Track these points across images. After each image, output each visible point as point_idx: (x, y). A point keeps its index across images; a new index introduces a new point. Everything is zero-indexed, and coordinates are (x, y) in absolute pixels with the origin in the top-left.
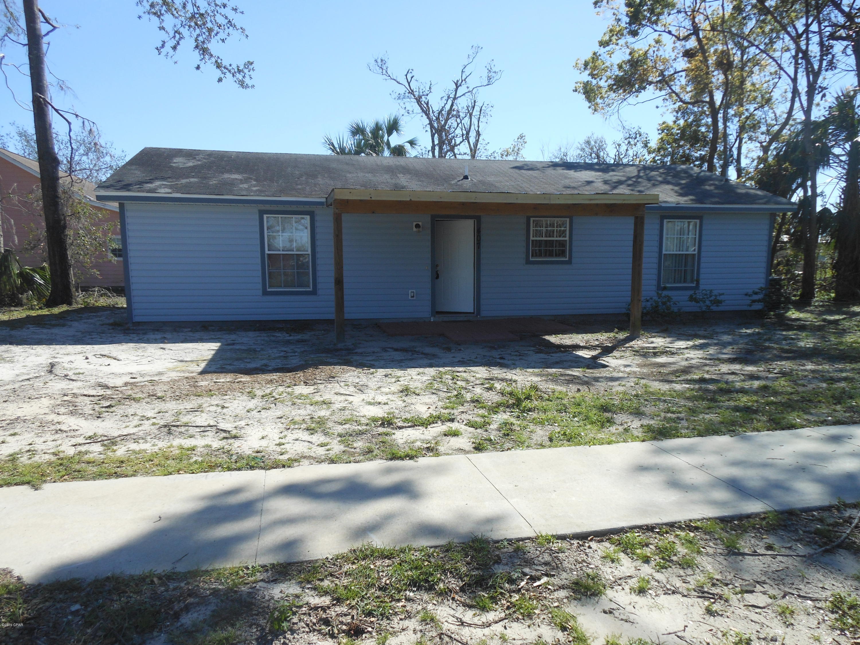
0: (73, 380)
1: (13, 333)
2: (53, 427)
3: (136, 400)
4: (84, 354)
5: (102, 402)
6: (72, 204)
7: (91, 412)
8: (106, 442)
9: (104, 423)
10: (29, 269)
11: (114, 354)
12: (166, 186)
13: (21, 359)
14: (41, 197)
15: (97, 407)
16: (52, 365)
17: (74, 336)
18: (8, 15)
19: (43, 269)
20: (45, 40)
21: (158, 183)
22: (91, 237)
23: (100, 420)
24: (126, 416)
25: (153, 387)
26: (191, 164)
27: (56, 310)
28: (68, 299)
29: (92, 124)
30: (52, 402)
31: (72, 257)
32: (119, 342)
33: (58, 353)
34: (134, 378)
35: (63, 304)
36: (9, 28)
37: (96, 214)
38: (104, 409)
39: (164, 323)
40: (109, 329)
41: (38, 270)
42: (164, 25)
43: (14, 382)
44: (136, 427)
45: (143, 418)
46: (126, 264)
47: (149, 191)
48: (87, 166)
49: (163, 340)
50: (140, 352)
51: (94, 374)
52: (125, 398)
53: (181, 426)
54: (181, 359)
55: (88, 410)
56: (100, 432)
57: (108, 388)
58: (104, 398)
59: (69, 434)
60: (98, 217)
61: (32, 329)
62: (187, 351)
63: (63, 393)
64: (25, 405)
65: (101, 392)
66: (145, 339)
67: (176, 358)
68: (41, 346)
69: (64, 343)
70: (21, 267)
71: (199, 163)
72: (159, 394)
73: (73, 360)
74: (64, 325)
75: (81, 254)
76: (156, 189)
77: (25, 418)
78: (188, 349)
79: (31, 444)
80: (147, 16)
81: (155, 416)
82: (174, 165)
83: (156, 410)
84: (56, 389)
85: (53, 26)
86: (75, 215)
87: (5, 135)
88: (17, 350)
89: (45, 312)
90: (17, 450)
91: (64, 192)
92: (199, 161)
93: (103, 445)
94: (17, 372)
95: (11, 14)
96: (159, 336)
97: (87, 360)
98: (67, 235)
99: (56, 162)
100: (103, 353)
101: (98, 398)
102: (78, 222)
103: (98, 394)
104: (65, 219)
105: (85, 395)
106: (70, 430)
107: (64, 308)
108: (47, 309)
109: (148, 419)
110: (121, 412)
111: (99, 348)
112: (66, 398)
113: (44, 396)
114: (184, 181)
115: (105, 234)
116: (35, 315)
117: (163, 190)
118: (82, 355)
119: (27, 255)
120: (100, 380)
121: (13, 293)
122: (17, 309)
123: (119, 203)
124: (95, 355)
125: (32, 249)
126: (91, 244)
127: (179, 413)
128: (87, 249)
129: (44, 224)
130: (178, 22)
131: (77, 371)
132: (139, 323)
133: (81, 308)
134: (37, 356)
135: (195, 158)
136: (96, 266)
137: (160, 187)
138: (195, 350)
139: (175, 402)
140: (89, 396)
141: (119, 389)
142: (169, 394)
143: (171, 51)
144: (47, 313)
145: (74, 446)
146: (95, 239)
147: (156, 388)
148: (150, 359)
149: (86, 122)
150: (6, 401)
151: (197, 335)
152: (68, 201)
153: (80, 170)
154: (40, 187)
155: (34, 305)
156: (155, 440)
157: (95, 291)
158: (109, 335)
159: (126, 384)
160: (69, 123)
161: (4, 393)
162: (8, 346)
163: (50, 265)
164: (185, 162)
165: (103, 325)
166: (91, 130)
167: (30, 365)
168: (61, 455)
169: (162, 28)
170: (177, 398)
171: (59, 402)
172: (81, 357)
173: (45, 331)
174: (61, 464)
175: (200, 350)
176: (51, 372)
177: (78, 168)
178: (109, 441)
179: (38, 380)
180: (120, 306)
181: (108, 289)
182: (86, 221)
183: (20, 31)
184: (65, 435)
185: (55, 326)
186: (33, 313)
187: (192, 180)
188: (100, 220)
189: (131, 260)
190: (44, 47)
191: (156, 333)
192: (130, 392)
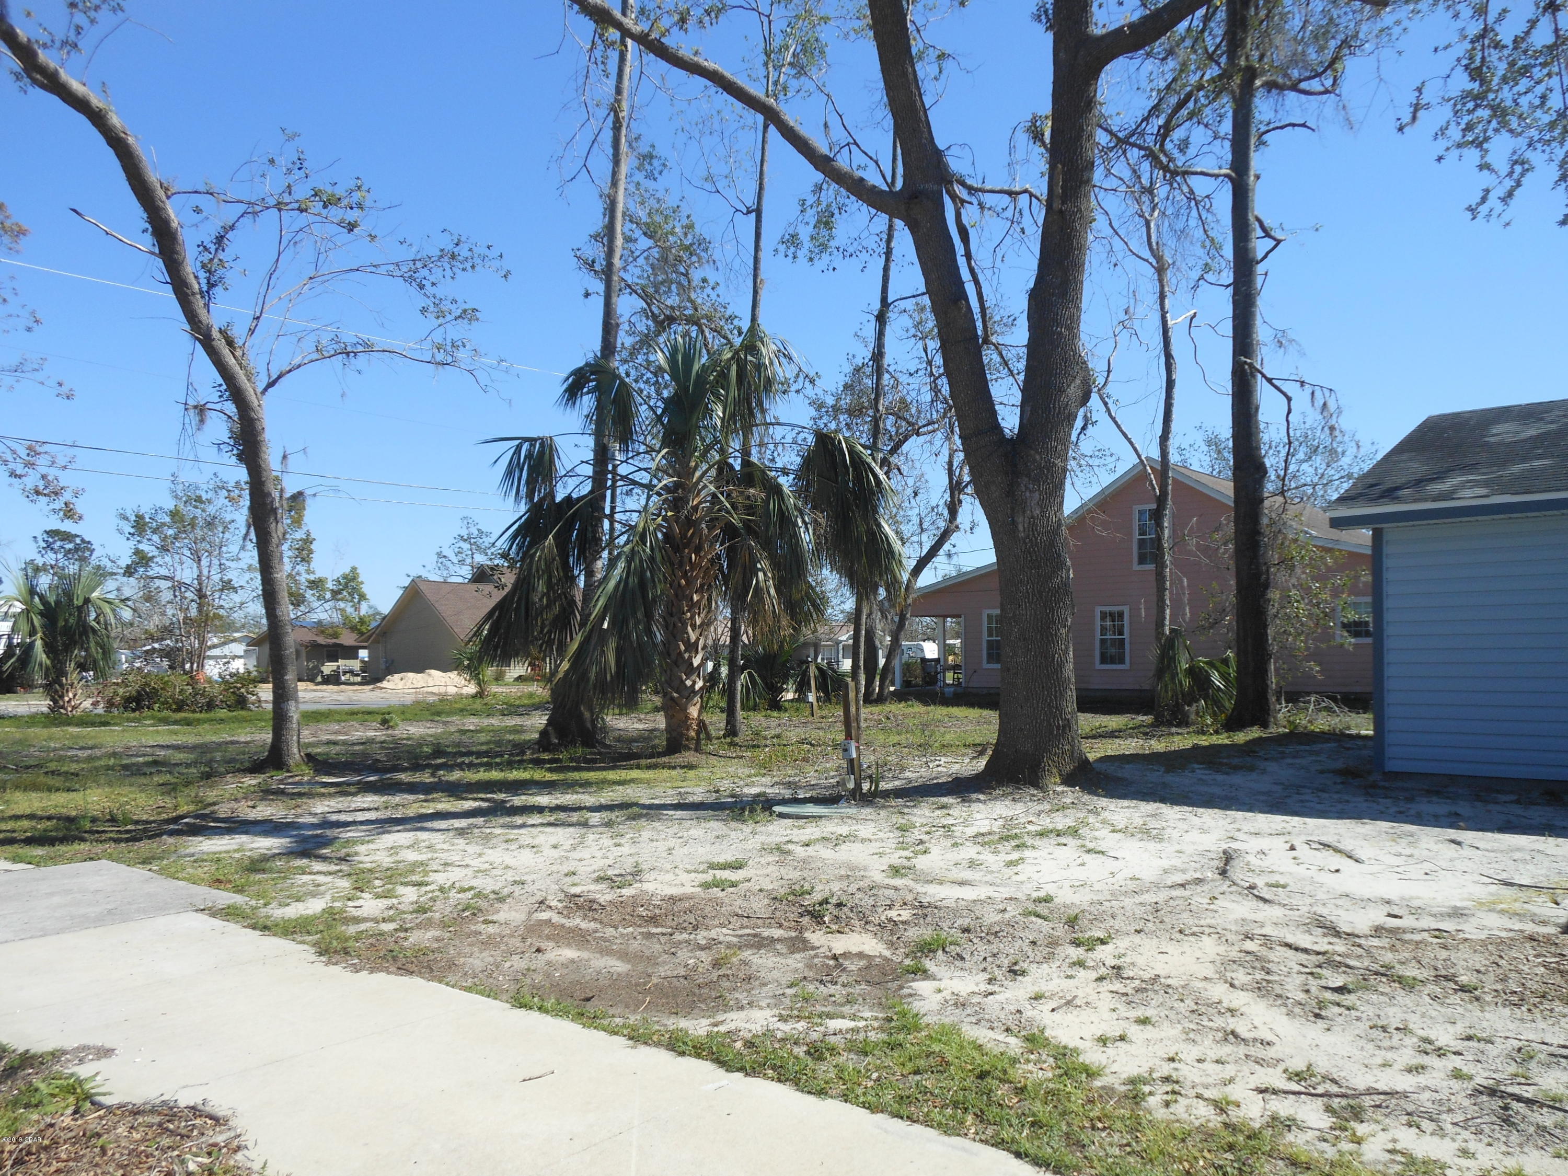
0: (1265, 901)
1: (1169, 778)
2: (1219, 1022)
3: (1408, 984)
4: (1287, 838)
5: (1323, 972)
6: (1282, 543)
7: (1301, 996)
8: (1336, 1103)
9: (1330, 1038)
10: (1204, 662)
11: (1346, 845)
12: (1477, 484)
13: (1175, 834)
14: (1233, 536)
15: (1313, 984)
16: (1228, 857)
17: (1268, 793)
18: (1208, 243)
19: (1225, 661)
20: (1260, 269)
21: (1456, 480)
22: (1311, 601)
23: (1321, 1024)
24: (1384, 1029)
25: (1444, 954)
26: (1531, 432)
27: (1241, 737)
28: (1261, 717)
29: (1327, 393)
30: (1222, 949)
31: (1274, 639)
32: (1357, 815)
33: (1239, 830)
34: (1396, 916)
35: (1252, 725)
36: (1206, 264)
37: (1321, 557)
38: (1329, 995)
39: (1453, 779)
40: (1335, 783)
41: (1218, 664)
42: (1488, 158)
43: (1157, 886)
44: (1409, 1071)
45: (1429, 1048)
46: (1378, 651)
47: (1436, 499)
48: (1308, 479)
49: (1453, 821)
50: (1402, 847)
51: (1306, 890)
52: (1376, 973)
53: (1542, 1105)
54: (1504, 876)
55: (1293, 988)
56: (1323, 1066)
57: (1337, 934)
58: (1329, 961)
59: (1252, 1051)
60: (1326, 564)
61: (1201, 772)
62: (1517, 855)
63: (1243, 930)
64: (1170, 947)
65: (1323, 945)
66: (1412, 812)
67: (1490, 872)
68: (1210, 811)
69: (1250, 807)
70: (1192, 659)
71: (1553, 426)
72: (1464, 979)
73: (1265, 848)
74: (1252, 769)
75: (1290, 634)
76: (1453, 492)
77: (1169, 981)
78: (1519, 849)
79: (1172, 1060)
80: (1455, 153)
81: (1459, 1045)
82: (1492, 439)
83: (1460, 1028)
84: (1232, 917)
85: (1274, 239)
86: (1287, 563)
87: (1187, 447)
88: (1171, 814)
89: (1223, 739)
90: (1143, 1071)
91: (1272, 522)
92: (1551, 423)
93: (1329, 1109)
94: (1166, 863)
95: (1212, 241)
96: (1442, 808)
97: (1293, 853)
98: (1269, 600)
99: (1261, 470)
100: (1324, 839)
101: (1313, 958)
102: (1290, 575)
103: (1317, 948)
104: (1268, 571)
105: (1289, 946)
106: (1255, 1040)
107: (1254, 733)
108: (1225, 735)
109: (1440, 1052)
110: (1370, 1011)
111: (1317, 827)
112: (1249, 945)
113: (1207, 930)
114: (1517, 468)
115: (1336, 593)
116: (1206, 743)
117: (1468, 493)
118: (1282, 839)
119: (1202, 638)
120: (1321, 910)
121: (1177, 703)
122: (1180, 731)
123: (1374, 530)
124: (1308, 842)
125: (1212, 626)
126: (1310, 616)
127: (1523, 1055)
128: (1302, 625)
129: (1233, 582)
130: (1522, 142)
131: (1273, 879)
132: (1397, 775)
133: (1285, 735)
134: (1203, 831)
135: (1542, 419)
136: (1314, 656)
137: (1462, 486)
138: (1539, 857)
139: (1507, 1011)
140: (1297, 949)
141: (1362, 941)
142: (1490, 982)
143: (1499, 206)
144: (1227, 742)
145: (1261, 1091)
146: (1318, 604)
147: (1453, 956)
148: (1427, 867)
149: (1318, 393)
150: (1138, 932)
151: (1537, 814)
152: (1275, 536)
153: (1296, 488)
154: (1232, 519)
155: (1207, 725)
156: (1466, 1134)
157: (1309, 702)
158: (1336, 796)
159: (1378, 931)
160: (1289, 399)
161: (1139, 911)
162: (1157, 805)
163: (1238, 655)
164: (1519, 429)
165: (1322, 772)
166: (1325, 404)
167: (1189, 849)
168: (1235, 1115)
169: (1484, 166)
170: (1516, 1000)
171: (1234, 954)
172: (1279, 844)
173: (1220, 777)
174: (1231, 1147)
175: (1554, 858)
176: (1223, 873)
177: (1293, 485)
178: (1344, 1102)
179: (1199, 889)
180: (1353, 732)
181: (1334, 699)
182: (1304, 573)
183: (1223, 264)
184: (1242, 1050)
185: (1236, 768)
186: (1204, 741)
187: (1536, 463)
188: (1329, 569)
189: (1389, 644)
190: (1259, 280)
191: (1435, 799)
192: (1388, 957)
